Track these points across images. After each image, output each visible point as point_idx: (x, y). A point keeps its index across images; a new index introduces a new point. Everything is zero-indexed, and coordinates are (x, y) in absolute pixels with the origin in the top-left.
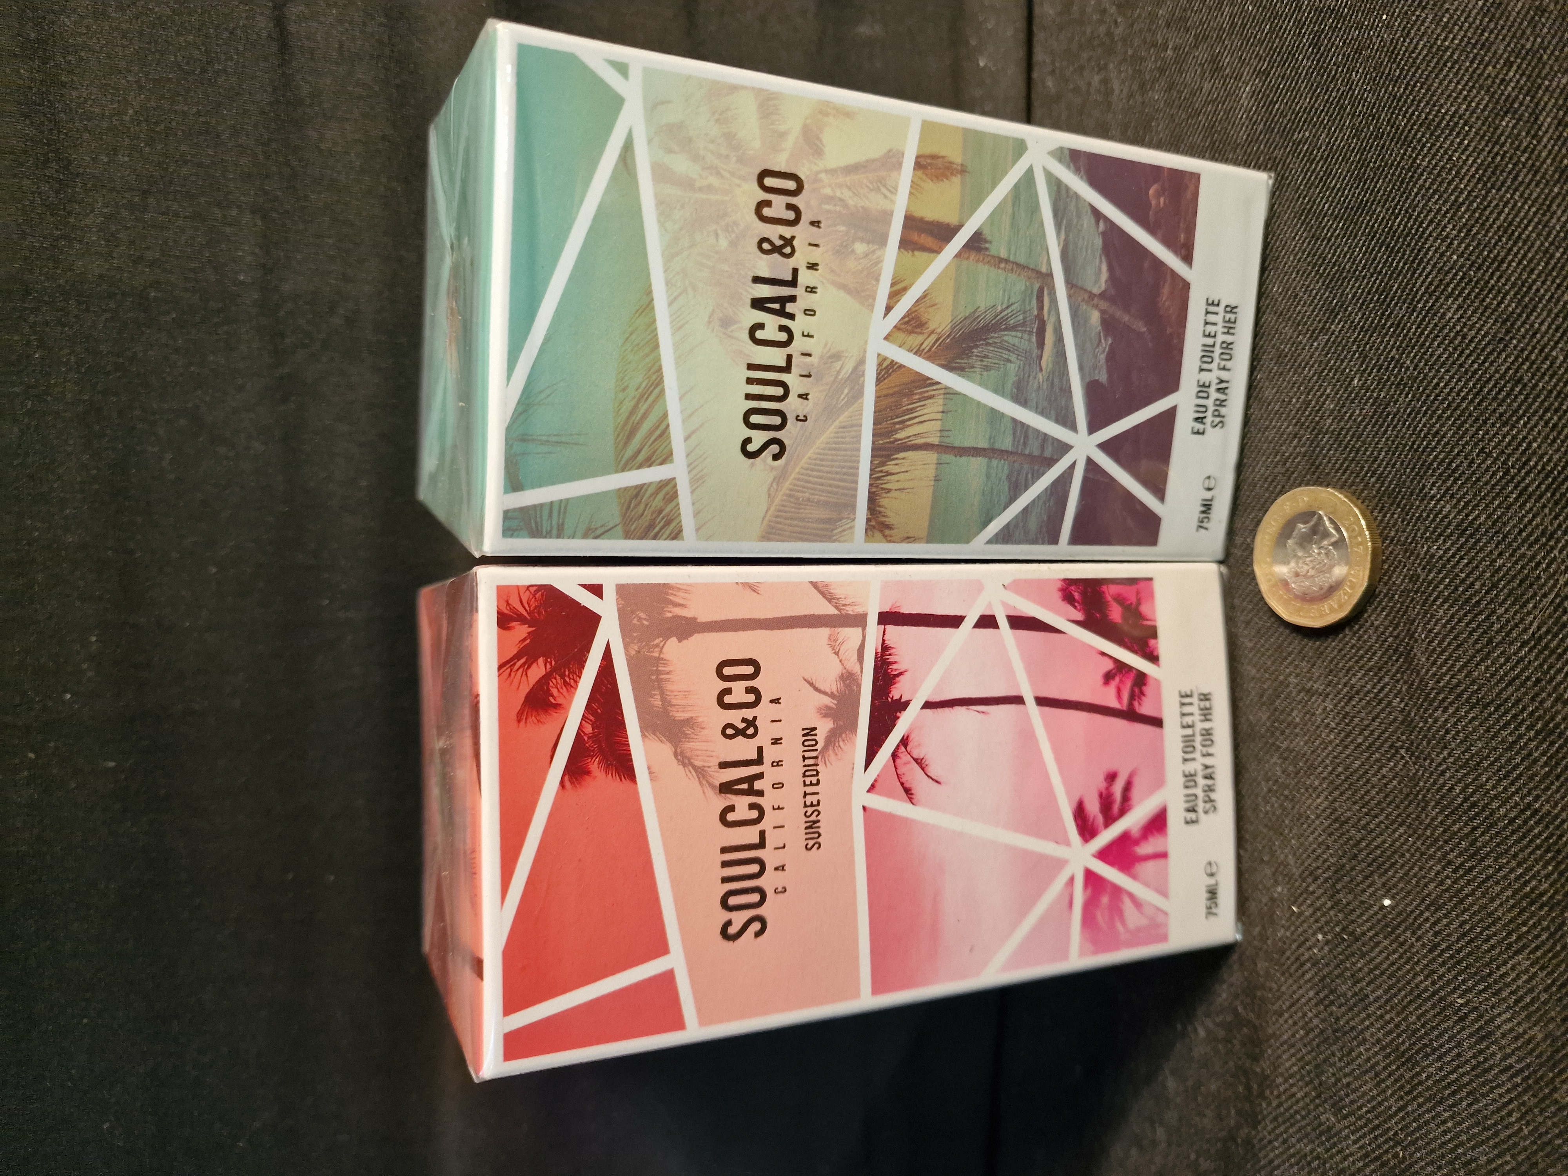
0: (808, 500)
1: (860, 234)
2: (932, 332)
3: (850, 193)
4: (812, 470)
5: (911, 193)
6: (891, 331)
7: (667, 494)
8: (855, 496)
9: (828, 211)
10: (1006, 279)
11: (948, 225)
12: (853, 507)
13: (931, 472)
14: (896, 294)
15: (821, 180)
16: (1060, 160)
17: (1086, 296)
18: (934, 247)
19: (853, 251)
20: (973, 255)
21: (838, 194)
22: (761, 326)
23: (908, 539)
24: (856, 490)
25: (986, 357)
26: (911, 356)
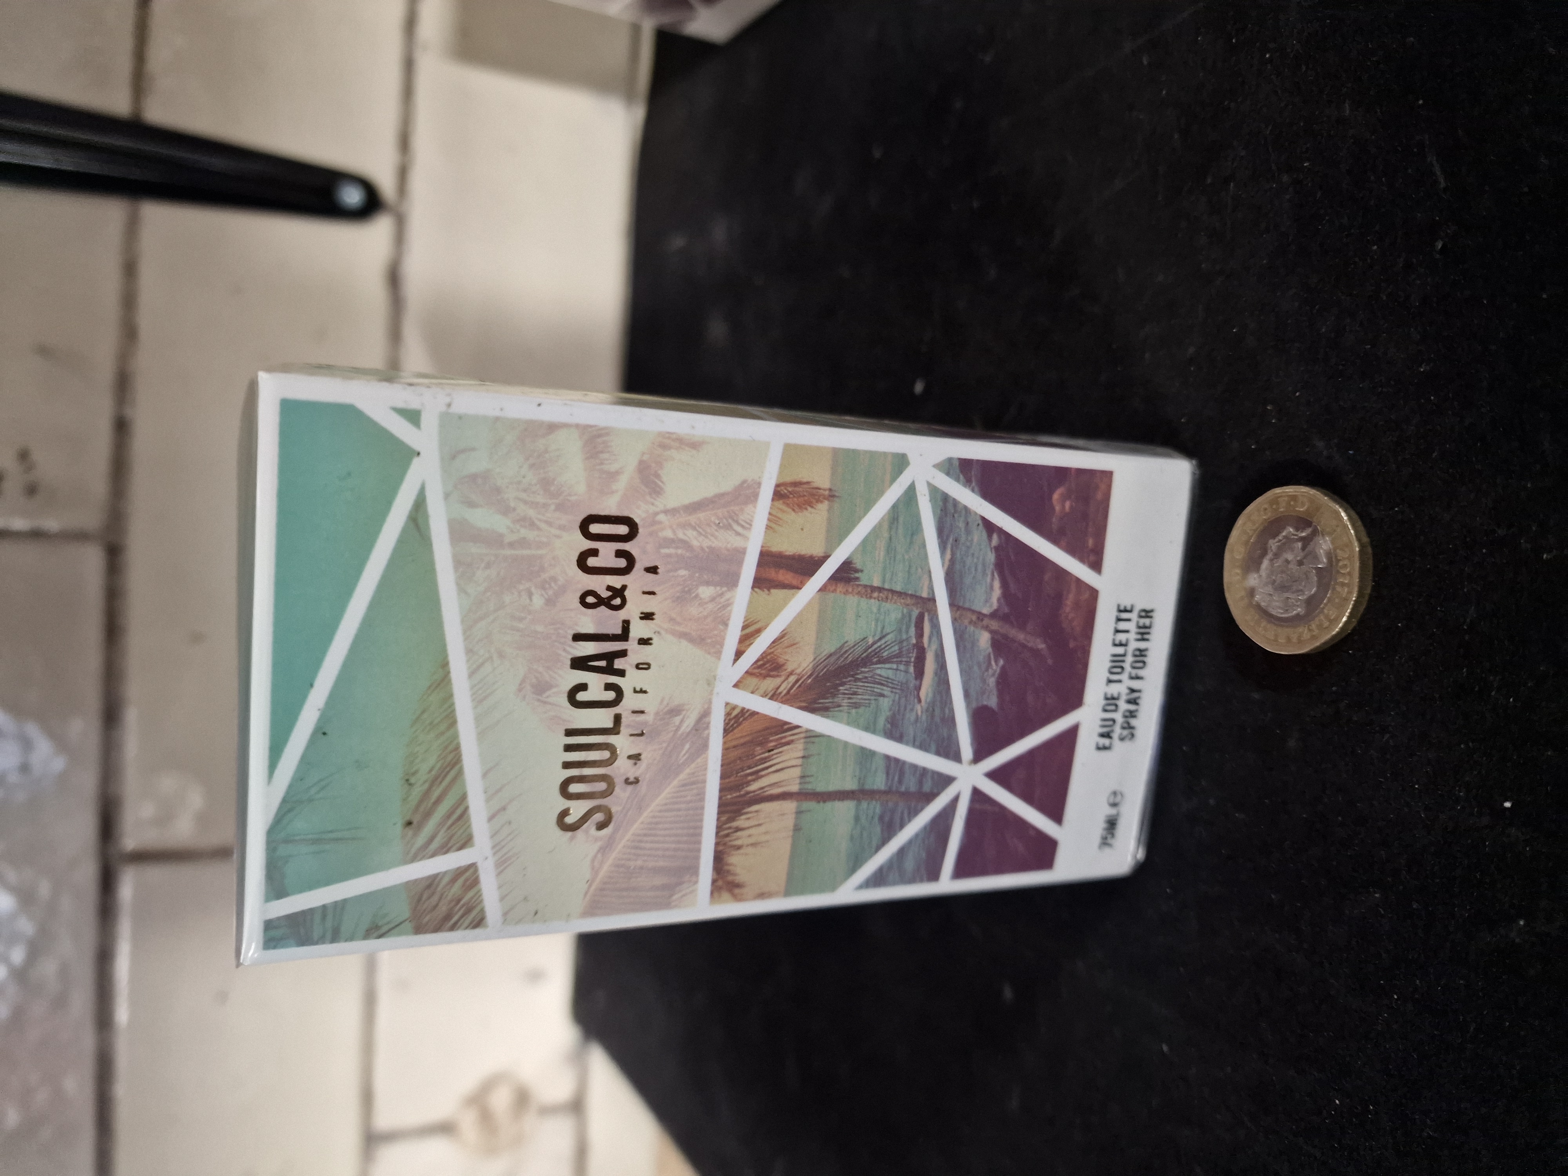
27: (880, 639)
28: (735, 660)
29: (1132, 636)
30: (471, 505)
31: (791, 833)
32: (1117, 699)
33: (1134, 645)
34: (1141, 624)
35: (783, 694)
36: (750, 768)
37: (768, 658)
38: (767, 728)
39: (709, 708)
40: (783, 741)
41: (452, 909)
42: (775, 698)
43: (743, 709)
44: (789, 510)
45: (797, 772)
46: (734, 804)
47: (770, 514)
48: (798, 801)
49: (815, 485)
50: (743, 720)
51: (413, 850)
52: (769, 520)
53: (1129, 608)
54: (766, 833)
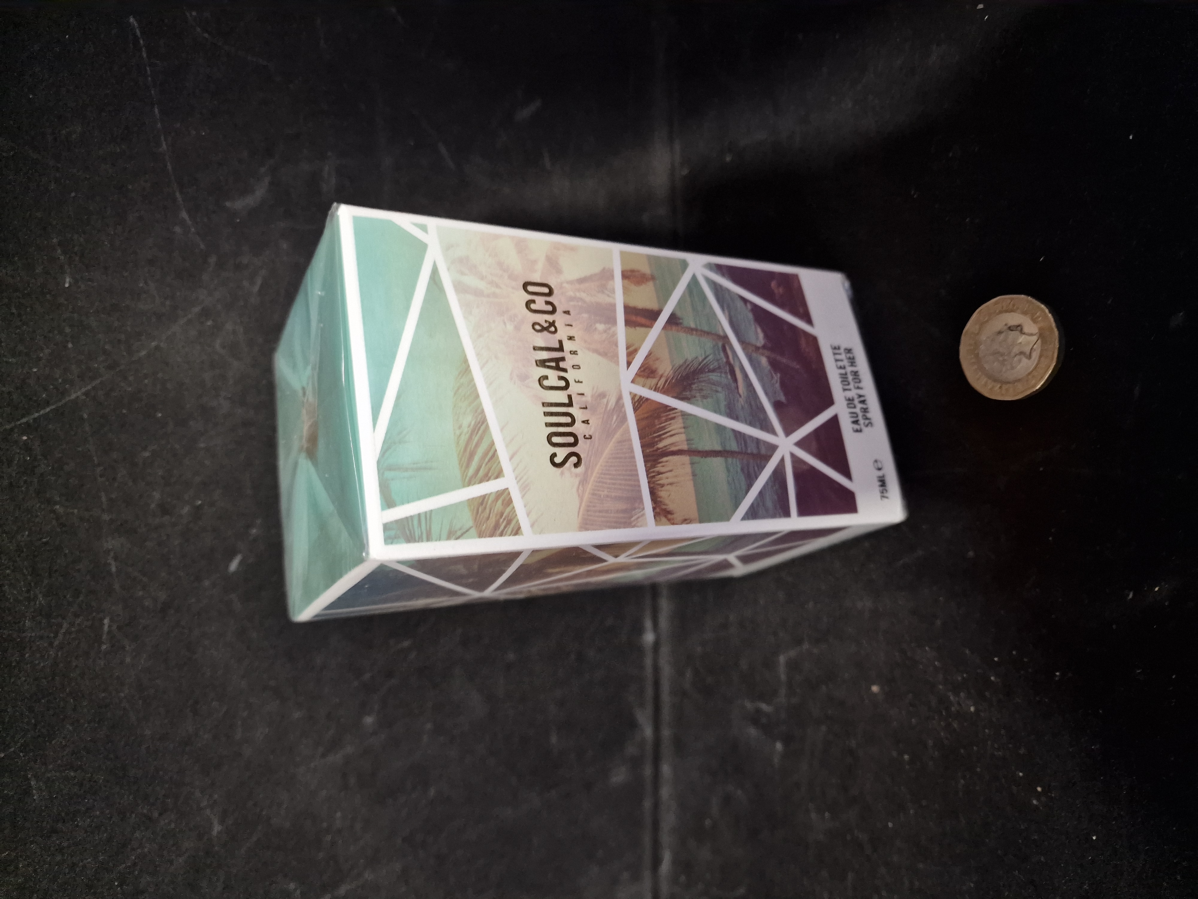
27: (705, 358)
29: (846, 363)
30: (462, 273)
31: (691, 477)
32: (853, 400)
35: (661, 387)
36: (654, 433)
37: (646, 366)
40: (670, 417)
42: (657, 390)
43: (641, 397)
45: (683, 437)
46: (653, 455)
48: (690, 455)
50: (642, 402)
53: (837, 347)
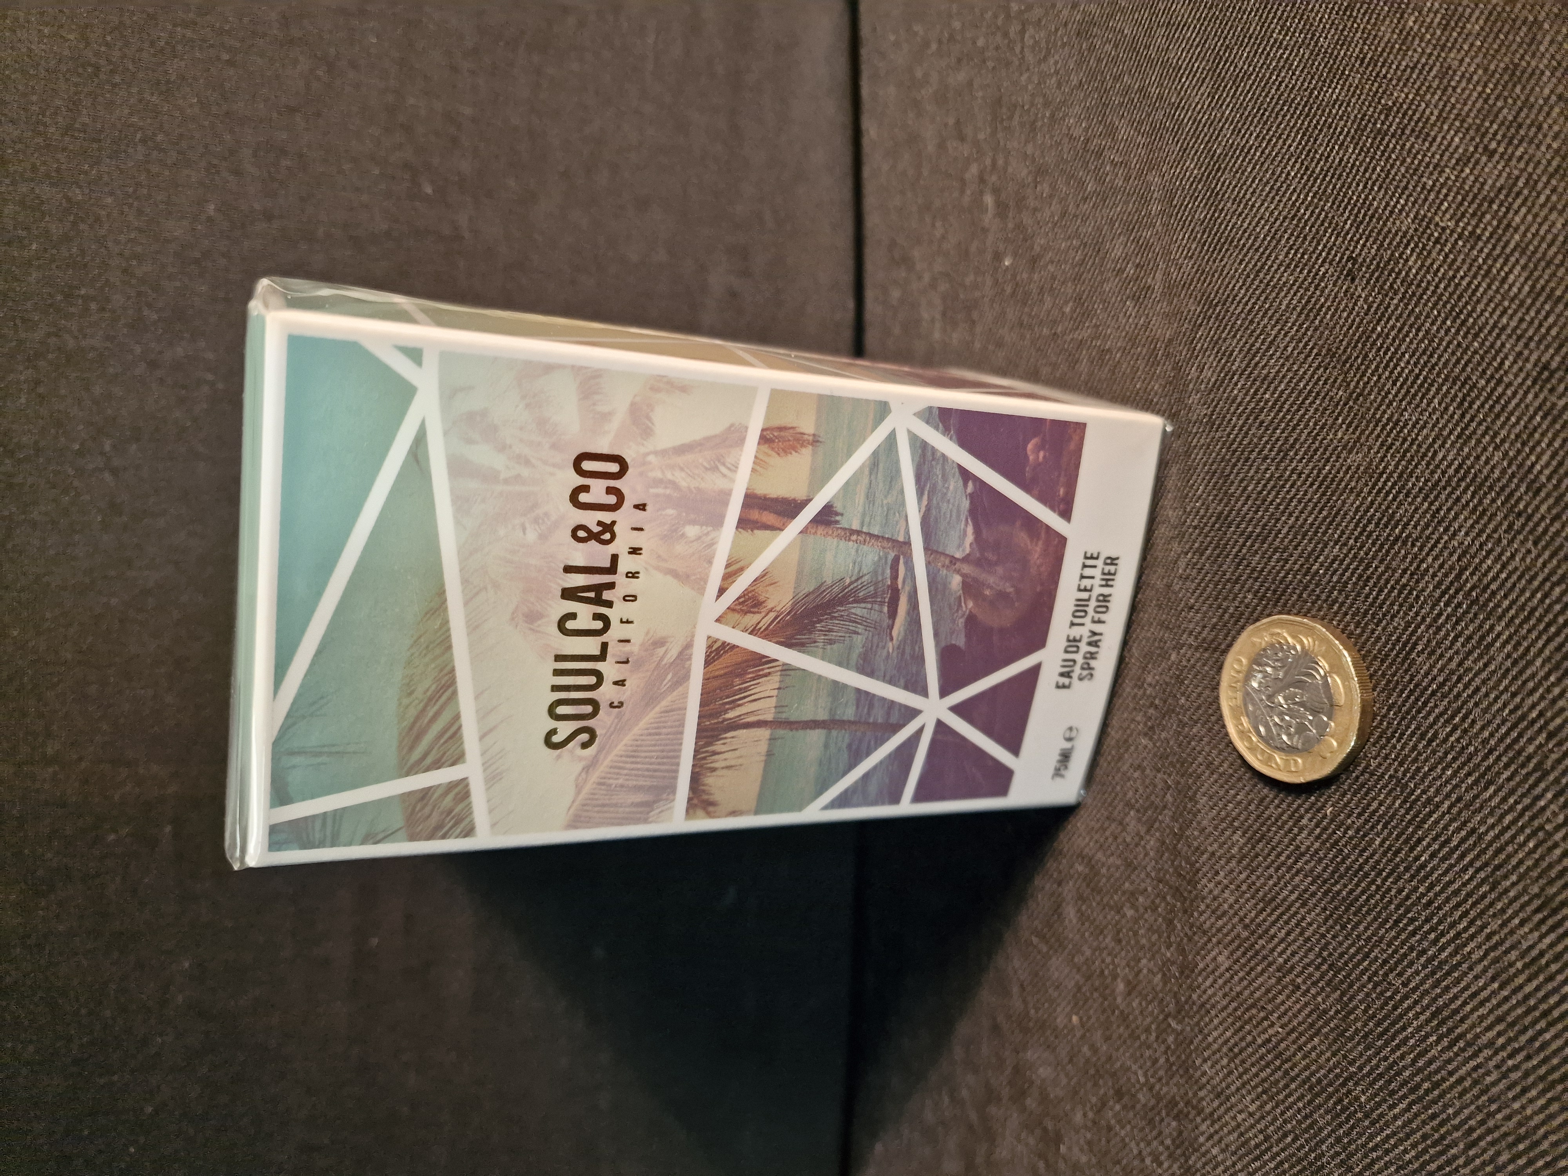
0: (622, 786)
1: (692, 516)
2: (771, 610)
3: (683, 474)
4: (628, 756)
5: (753, 470)
6: (725, 613)
7: (457, 794)
8: (675, 778)
9: (657, 495)
10: (857, 551)
11: (794, 500)
12: (672, 789)
13: (763, 747)
14: (730, 576)
15: (650, 463)
16: (927, 423)
17: (947, 562)
18: (778, 524)
19: (683, 535)
20: (821, 530)
21: (669, 476)
22: (573, 616)
23: (734, 813)
24: (676, 771)
25: (830, 631)
26: (746, 635)
28: (718, 597)
33: (1097, 590)
34: (1106, 571)
38: (746, 661)
39: (692, 641)
41: (444, 820)
44: (774, 454)
47: (756, 457)
49: (798, 430)
51: (409, 765)
52: (754, 463)
54: (741, 757)
